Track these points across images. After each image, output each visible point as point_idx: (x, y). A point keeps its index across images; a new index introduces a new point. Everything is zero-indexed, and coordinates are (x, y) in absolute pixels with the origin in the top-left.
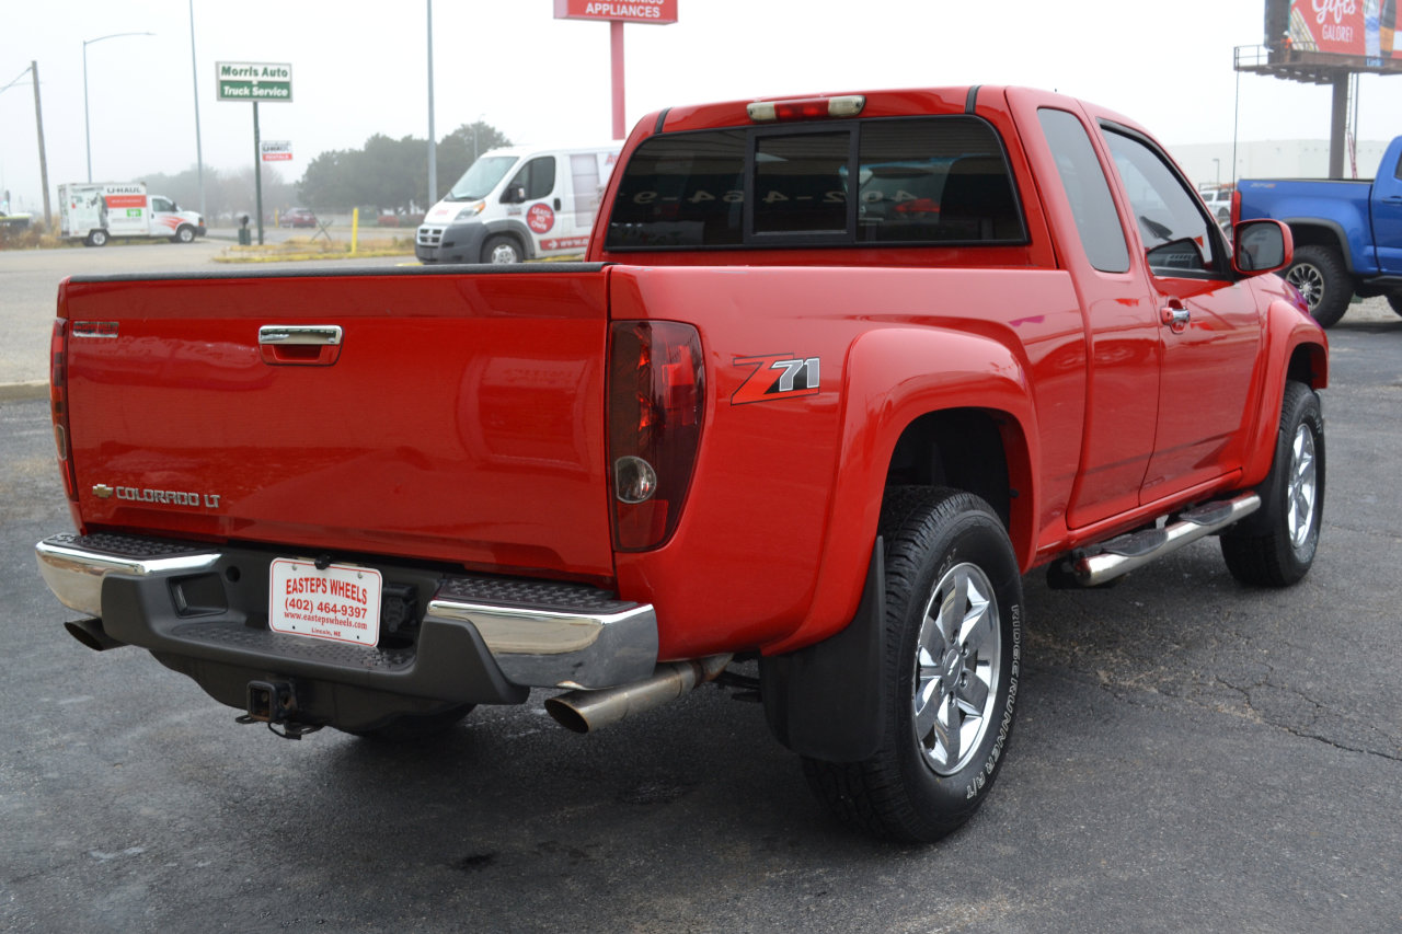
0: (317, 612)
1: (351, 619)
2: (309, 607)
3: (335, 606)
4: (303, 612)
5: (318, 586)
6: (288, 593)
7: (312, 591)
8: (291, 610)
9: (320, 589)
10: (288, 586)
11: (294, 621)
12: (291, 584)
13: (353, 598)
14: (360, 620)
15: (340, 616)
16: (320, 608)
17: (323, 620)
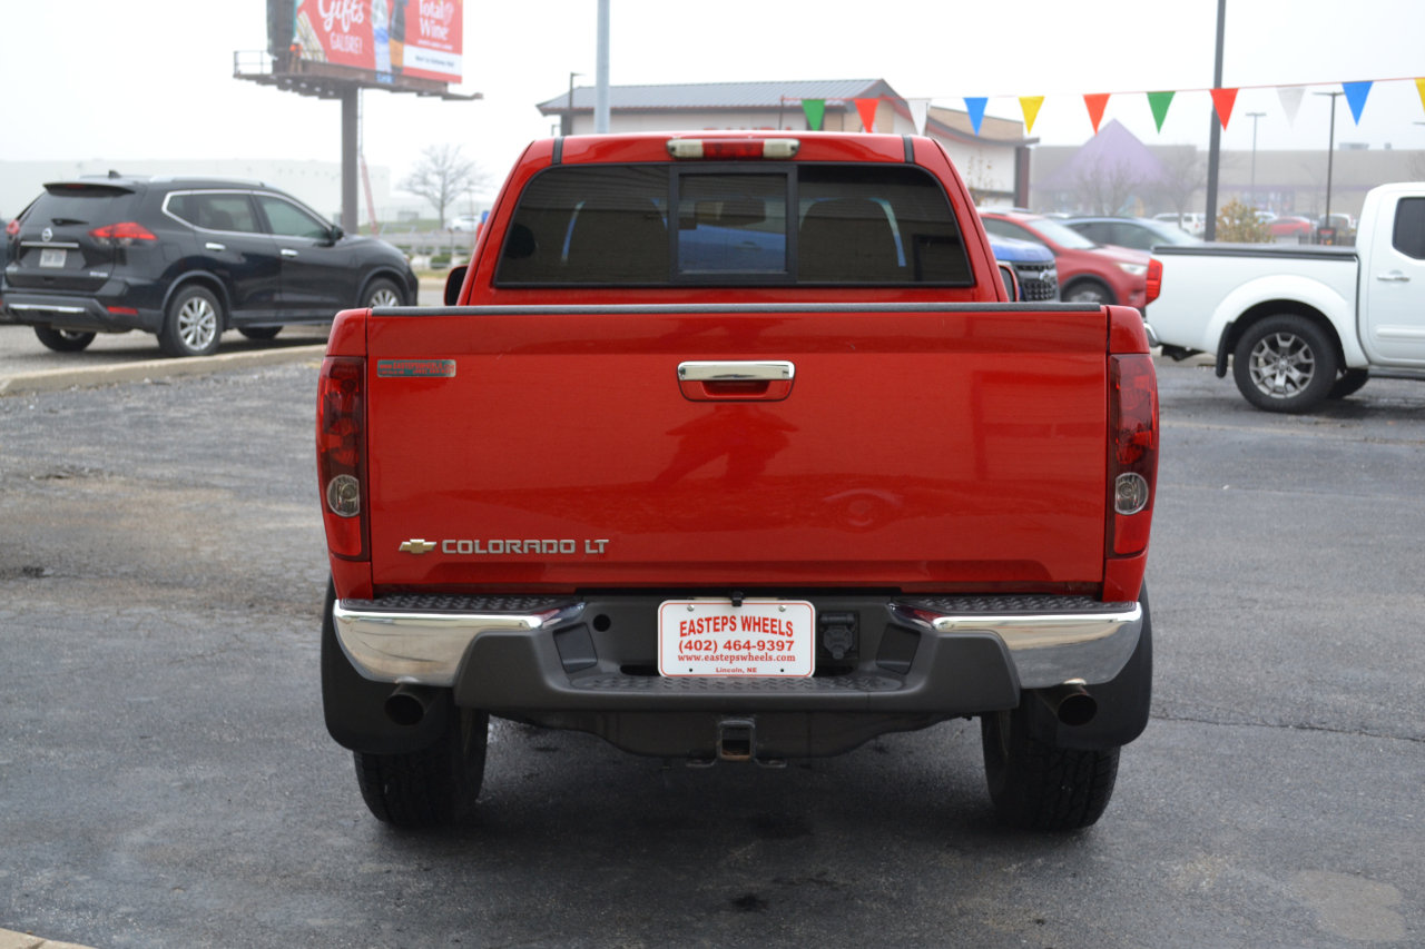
0: (721, 651)
1: (770, 653)
2: (713, 646)
3: (748, 642)
4: (703, 653)
5: (724, 624)
6: (682, 635)
7: (716, 630)
8: (687, 652)
9: (727, 628)
10: (682, 629)
11: (692, 664)
12: (687, 625)
13: (774, 632)
14: (785, 652)
15: (755, 652)
16: (728, 646)
17: (732, 659)
